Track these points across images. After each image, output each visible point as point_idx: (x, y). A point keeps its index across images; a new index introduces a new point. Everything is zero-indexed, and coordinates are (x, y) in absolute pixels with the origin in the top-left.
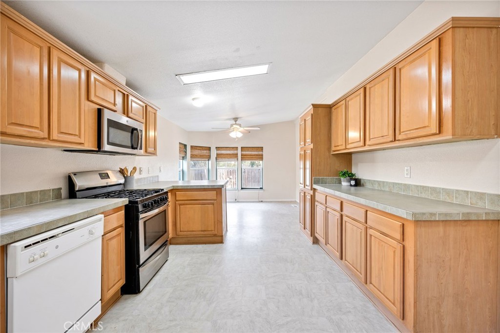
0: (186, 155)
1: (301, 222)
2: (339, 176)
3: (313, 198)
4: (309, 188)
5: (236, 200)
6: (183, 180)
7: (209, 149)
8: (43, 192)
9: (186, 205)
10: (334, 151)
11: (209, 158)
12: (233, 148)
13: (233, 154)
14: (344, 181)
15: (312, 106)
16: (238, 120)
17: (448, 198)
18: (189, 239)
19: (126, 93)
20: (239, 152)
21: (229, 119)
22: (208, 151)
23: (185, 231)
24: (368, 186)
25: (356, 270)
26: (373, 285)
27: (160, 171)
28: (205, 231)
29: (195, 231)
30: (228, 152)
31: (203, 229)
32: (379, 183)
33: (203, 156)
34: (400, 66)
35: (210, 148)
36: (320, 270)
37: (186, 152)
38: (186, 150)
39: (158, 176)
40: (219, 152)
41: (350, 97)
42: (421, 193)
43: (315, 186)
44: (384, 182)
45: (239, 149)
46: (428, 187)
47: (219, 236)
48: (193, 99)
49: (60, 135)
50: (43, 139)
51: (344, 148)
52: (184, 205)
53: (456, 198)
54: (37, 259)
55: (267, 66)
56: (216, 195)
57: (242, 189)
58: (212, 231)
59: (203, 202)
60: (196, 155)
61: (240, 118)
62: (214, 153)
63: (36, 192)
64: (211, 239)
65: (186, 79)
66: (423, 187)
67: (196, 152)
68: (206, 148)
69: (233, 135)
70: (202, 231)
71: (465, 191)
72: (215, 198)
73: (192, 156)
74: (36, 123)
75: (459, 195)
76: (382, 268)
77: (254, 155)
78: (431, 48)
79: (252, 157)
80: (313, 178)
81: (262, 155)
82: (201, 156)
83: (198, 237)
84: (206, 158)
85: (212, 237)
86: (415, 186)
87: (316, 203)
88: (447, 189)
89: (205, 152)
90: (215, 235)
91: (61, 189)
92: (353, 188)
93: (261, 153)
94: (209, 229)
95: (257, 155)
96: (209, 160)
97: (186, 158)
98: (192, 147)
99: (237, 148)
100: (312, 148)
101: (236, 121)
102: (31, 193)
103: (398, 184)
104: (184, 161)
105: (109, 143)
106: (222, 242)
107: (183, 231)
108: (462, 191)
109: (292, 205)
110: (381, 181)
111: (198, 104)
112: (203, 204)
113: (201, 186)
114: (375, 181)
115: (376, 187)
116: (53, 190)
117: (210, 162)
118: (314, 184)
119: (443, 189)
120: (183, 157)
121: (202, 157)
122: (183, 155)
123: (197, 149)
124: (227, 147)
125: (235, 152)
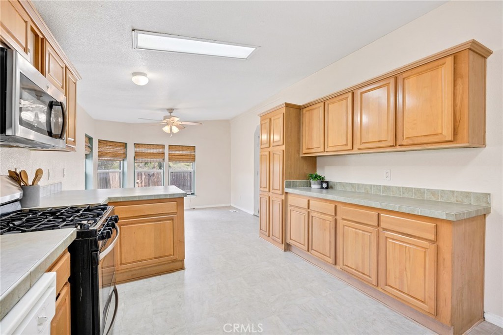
0: (91, 152)
1: (264, 228)
2: (309, 179)
3: (284, 204)
4: (280, 192)
9: (132, 224)
10: (305, 154)
11: (125, 157)
12: (158, 145)
14: (315, 184)
15: (284, 105)
16: (174, 111)
17: (433, 197)
19: (41, 36)
20: (166, 151)
21: (162, 110)
22: (122, 148)
23: (129, 263)
24: (338, 188)
25: (362, 275)
26: (390, 286)
27: (64, 174)
28: (161, 257)
29: (145, 260)
30: (152, 151)
31: (157, 256)
32: (352, 185)
33: (116, 154)
34: (404, 75)
35: (126, 144)
36: (313, 280)
37: (91, 149)
38: (92, 145)
39: (61, 183)
40: (138, 150)
41: (332, 101)
42: (403, 193)
43: (286, 190)
44: (358, 185)
45: (167, 148)
46: (412, 188)
47: (179, 261)
48: (134, 74)
51: (322, 150)
52: (127, 224)
53: (442, 196)
55: (253, 49)
56: (176, 207)
58: (170, 255)
59: (157, 218)
60: (107, 153)
61: (177, 109)
62: (131, 151)
64: (167, 267)
66: (406, 188)
67: (106, 149)
68: (120, 144)
70: (155, 258)
71: (451, 191)
72: (176, 211)
73: (101, 154)
75: (444, 194)
76: (406, 269)
77: (185, 155)
78: (445, 64)
79: (181, 157)
80: (285, 182)
81: (194, 156)
83: (149, 267)
84: (120, 157)
85: (171, 263)
86: (396, 187)
87: (289, 208)
88: (433, 190)
89: (120, 150)
90: (174, 261)
92: (324, 191)
93: (192, 153)
94: (166, 254)
95: (188, 155)
96: (123, 160)
97: (92, 156)
98: (100, 141)
99: (163, 146)
100: (284, 149)
101: (171, 113)
103: (377, 186)
104: (87, 160)
105: (22, 122)
106: (182, 268)
107: (126, 264)
108: (448, 191)
109: (230, 210)
110: (355, 184)
111: (140, 81)
112: (157, 221)
113: (155, 196)
114: (347, 183)
115: (349, 189)
117: (126, 163)
118: (286, 187)
119: (427, 190)
120: (87, 155)
121: (114, 155)
122: (88, 153)
124: (149, 145)
125: (161, 151)
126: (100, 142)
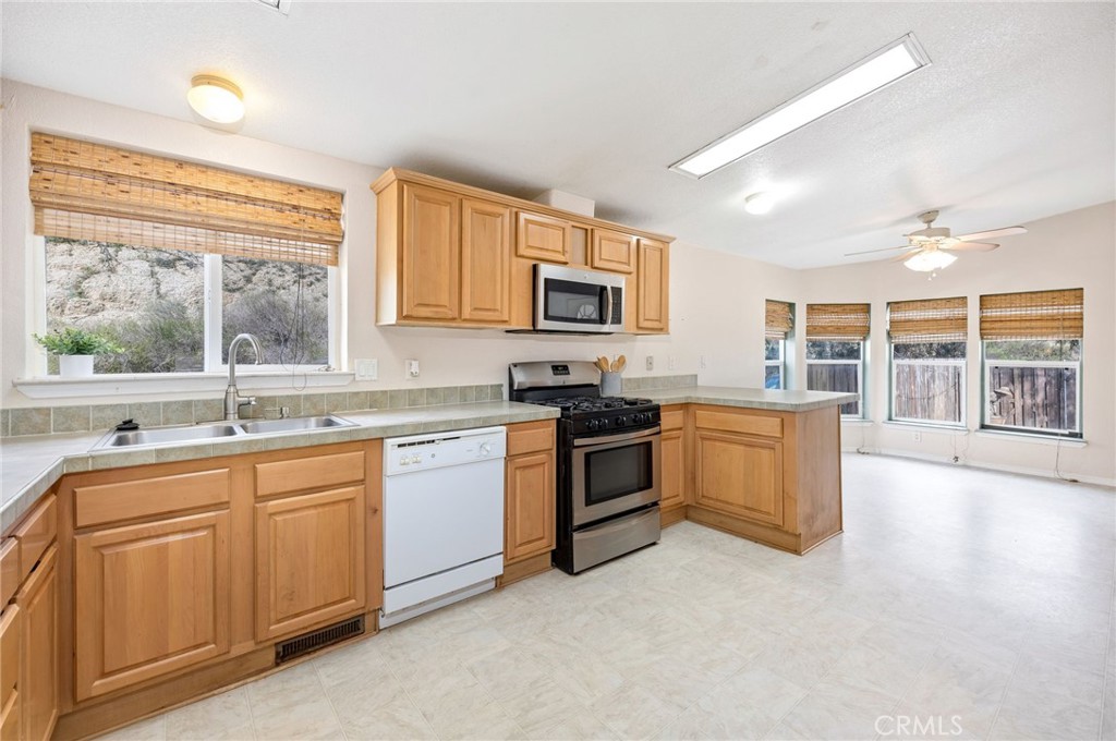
0: (793, 328)
5: (956, 458)
6: (785, 388)
7: (866, 308)
8: (479, 389)
11: (866, 332)
13: (947, 319)
18: (723, 519)
19: (589, 228)
20: (973, 313)
22: (861, 316)
23: (712, 499)
27: (702, 365)
28: (754, 510)
29: (732, 504)
30: (934, 314)
33: (845, 327)
35: (869, 305)
37: (793, 321)
38: (794, 315)
39: (695, 376)
40: (899, 316)
45: (973, 304)
48: (747, 199)
49: (475, 313)
50: (453, 319)
54: (408, 464)
56: (780, 428)
57: (983, 427)
58: (769, 514)
59: (749, 441)
60: (824, 328)
62: (881, 320)
63: (471, 387)
64: (769, 534)
65: (698, 165)
67: (825, 320)
68: (856, 307)
69: (916, 264)
70: (747, 508)
72: (779, 435)
73: (812, 330)
74: (444, 299)
77: (1041, 319)
82: (838, 328)
83: (740, 520)
84: (854, 333)
85: (775, 530)
89: (853, 319)
90: (777, 528)
91: (502, 385)
93: (1071, 309)
94: (764, 510)
95: (1052, 319)
96: (865, 339)
97: (794, 335)
99: (962, 301)
101: (930, 222)
102: (465, 387)
104: (788, 342)
105: (547, 317)
107: (708, 498)
111: (759, 208)
116: (492, 386)
117: (869, 344)
120: (786, 334)
121: (841, 330)
122: (786, 329)
123: (825, 312)
124: (925, 301)
125: (958, 312)
126: (811, 308)
